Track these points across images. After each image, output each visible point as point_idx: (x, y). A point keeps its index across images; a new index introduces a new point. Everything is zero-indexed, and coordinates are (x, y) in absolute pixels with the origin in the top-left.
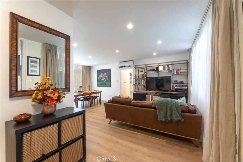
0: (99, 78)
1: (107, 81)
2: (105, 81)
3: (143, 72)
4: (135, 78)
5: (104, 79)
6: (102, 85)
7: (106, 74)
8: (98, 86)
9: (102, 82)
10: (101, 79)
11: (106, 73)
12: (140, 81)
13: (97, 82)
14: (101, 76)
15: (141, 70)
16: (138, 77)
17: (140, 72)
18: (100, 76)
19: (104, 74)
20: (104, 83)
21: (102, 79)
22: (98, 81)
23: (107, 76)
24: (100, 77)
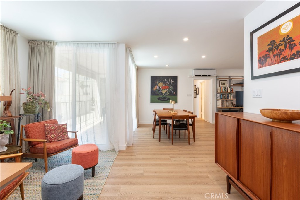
0: (155, 89)
1: (171, 94)
2: (167, 94)
3: (225, 84)
4: (221, 91)
5: (165, 91)
6: (161, 100)
7: (170, 84)
8: (152, 101)
9: (162, 96)
10: (159, 91)
11: (170, 82)
12: (227, 95)
13: (151, 95)
14: (159, 85)
15: (223, 82)
16: (224, 91)
17: (222, 84)
18: (156, 86)
19: (165, 83)
20: (165, 98)
21: (161, 90)
22: (153, 93)
23: (171, 86)
24: (158, 88)
